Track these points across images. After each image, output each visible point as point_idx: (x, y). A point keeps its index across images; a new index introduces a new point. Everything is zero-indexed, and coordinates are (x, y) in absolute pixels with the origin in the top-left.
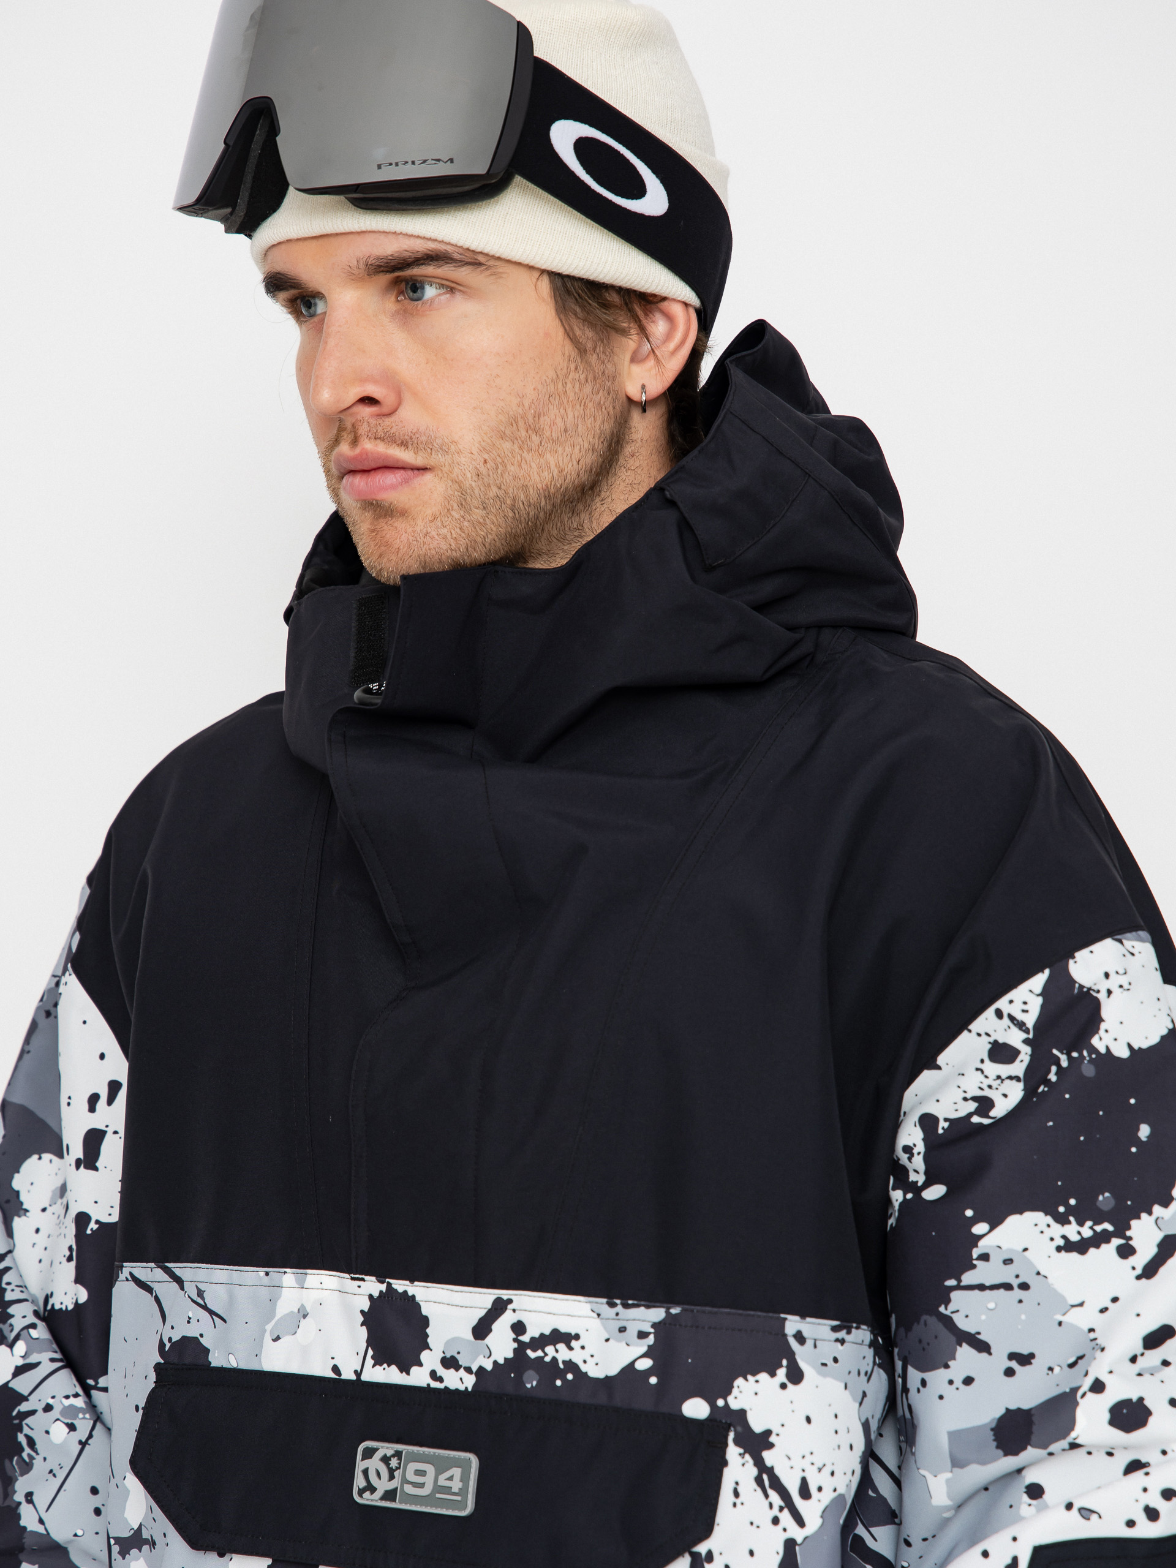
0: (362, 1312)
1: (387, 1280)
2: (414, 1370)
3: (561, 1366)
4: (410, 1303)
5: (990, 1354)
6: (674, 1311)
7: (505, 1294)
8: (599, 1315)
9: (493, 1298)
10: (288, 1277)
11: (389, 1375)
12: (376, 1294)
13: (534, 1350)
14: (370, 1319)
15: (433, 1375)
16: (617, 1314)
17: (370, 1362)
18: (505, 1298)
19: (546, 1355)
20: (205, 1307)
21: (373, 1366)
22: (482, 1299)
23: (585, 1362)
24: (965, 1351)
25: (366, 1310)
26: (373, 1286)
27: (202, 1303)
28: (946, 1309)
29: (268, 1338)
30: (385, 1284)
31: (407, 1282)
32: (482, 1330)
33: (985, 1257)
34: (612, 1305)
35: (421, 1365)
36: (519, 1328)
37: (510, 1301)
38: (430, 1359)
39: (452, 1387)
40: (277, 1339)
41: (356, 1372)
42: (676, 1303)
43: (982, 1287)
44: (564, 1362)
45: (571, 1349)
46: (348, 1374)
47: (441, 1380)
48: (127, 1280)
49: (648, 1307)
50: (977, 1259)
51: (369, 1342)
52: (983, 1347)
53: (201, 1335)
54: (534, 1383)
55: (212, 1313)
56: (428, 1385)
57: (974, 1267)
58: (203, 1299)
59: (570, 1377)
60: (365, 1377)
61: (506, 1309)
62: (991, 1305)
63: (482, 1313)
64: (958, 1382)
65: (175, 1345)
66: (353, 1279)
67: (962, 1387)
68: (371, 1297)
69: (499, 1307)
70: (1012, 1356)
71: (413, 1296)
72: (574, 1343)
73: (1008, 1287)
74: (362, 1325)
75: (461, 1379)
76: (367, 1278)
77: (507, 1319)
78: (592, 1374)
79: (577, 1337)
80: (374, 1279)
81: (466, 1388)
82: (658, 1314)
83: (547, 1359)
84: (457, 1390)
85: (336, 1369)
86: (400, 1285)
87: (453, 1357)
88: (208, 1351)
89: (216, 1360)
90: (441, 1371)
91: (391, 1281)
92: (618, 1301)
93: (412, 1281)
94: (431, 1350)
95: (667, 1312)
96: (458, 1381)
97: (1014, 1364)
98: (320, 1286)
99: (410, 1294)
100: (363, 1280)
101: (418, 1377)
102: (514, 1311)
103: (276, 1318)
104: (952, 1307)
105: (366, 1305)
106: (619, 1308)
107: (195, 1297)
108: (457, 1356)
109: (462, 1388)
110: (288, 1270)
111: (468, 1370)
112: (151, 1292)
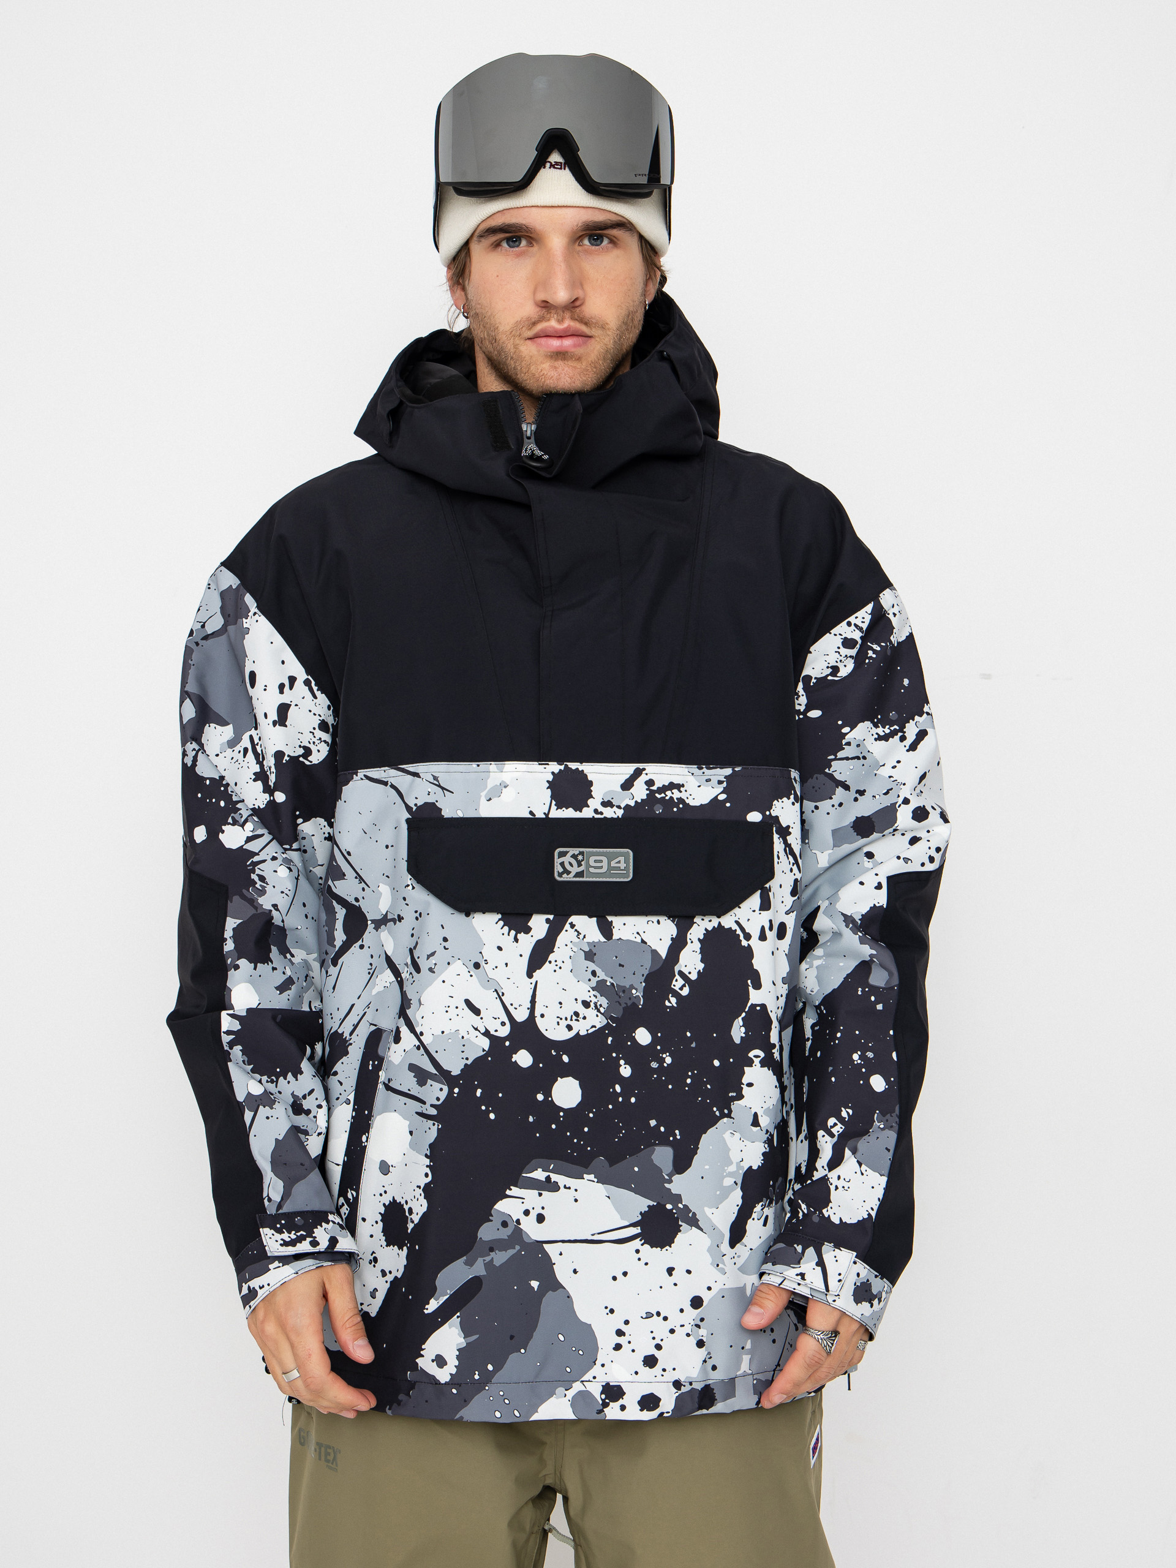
0: (548, 781)
1: (565, 763)
2: (585, 809)
3: (676, 801)
4: (582, 775)
5: (849, 791)
6: (736, 769)
7: (641, 766)
8: (693, 774)
9: (634, 768)
10: (493, 766)
11: (569, 813)
12: (556, 771)
13: (660, 794)
14: (552, 785)
15: (596, 811)
16: (703, 773)
17: (554, 807)
18: (641, 768)
19: (667, 796)
20: (439, 786)
21: (557, 809)
22: (628, 769)
23: (687, 798)
24: (840, 790)
25: (551, 780)
26: (555, 767)
27: (437, 783)
28: (830, 770)
29: (483, 800)
30: (563, 766)
31: (579, 764)
32: (627, 785)
33: (848, 744)
34: (700, 769)
35: (589, 807)
36: (650, 783)
37: (644, 769)
38: (594, 803)
39: (609, 816)
40: (490, 799)
41: (545, 813)
42: (739, 765)
43: (847, 759)
44: (677, 799)
45: (681, 792)
46: (540, 815)
47: (601, 813)
48: (362, 779)
49: (721, 768)
50: (845, 745)
51: (552, 797)
52: (847, 788)
53: (437, 801)
54: (661, 811)
55: (443, 789)
56: (593, 817)
57: (843, 749)
58: (438, 781)
59: (681, 806)
60: (550, 816)
61: (642, 773)
62: (850, 767)
63: (628, 776)
64: (836, 806)
65: (419, 808)
66: (539, 764)
67: (838, 808)
68: (553, 773)
69: (638, 773)
70: (858, 791)
71: (583, 771)
72: (682, 789)
73: (858, 758)
74: (547, 788)
75: (615, 812)
76: (550, 763)
77: (643, 778)
78: (691, 804)
79: (683, 786)
80: (556, 763)
81: (618, 816)
82: (728, 771)
83: (667, 798)
84: (612, 818)
85: (531, 813)
86: (573, 766)
87: (609, 801)
88: (441, 809)
89: (447, 813)
90: (601, 809)
91: (567, 763)
92: (704, 766)
93: (581, 763)
94: (594, 798)
95: (733, 770)
96: (609, 813)
97: (858, 795)
98: (516, 770)
99: (580, 770)
100: (548, 764)
101: (587, 813)
102: (647, 774)
103: (489, 787)
104: (832, 769)
105: (551, 778)
106: (705, 770)
107: (432, 781)
108: (612, 800)
109: (615, 816)
110: (492, 763)
111: (619, 807)
112: (385, 783)
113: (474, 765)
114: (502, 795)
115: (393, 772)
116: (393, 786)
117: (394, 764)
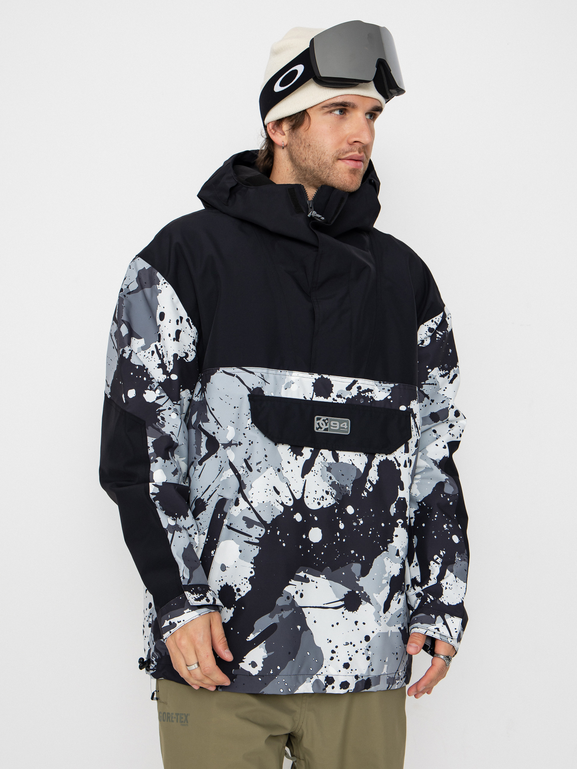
2: (329, 398)
4: (329, 381)
6: (396, 385)
7: (356, 379)
8: (377, 385)
9: (353, 380)
10: (288, 373)
11: (322, 399)
12: (317, 378)
13: (363, 394)
14: (314, 385)
15: (334, 399)
16: (381, 385)
17: (315, 395)
19: (366, 395)
20: (264, 379)
21: (316, 397)
22: (350, 380)
23: (374, 397)
25: (314, 382)
26: (317, 376)
28: (422, 389)
29: (283, 389)
30: (321, 376)
31: (327, 375)
32: (349, 388)
34: (380, 383)
35: (331, 397)
36: (359, 388)
37: (357, 381)
38: (333, 395)
39: (339, 402)
40: (286, 389)
41: (310, 398)
42: (397, 383)
43: (429, 384)
44: (370, 396)
45: (372, 393)
46: (308, 398)
47: (336, 400)
48: (221, 372)
49: (389, 384)
50: (429, 377)
51: (314, 390)
52: (428, 398)
53: (262, 387)
54: (363, 402)
55: (265, 381)
56: (333, 402)
57: (428, 379)
58: (263, 377)
59: (371, 400)
60: (313, 400)
61: (356, 383)
63: (349, 384)
65: (254, 389)
66: (309, 374)
68: (315, 379)
69: (354, 382)
71: (329, 379)
73: (433, 384)
74: (312, 386)
75: (342, 400)
76: (314, 374)
77: (356, 385)
78: (376, 400)
79: (373, 391)
80: (317, 374)
81: (344, 403)
82: (392, 385)
85: (304, 397)
86: (325, 376)
88: (264, 391)
89: (266, 393)
90: (336, 398)
91: (323, 375)
92: (382, 382)
93: (329, 375)
94: (333, 393)
95: (394, 385)
97: (431, 402)
98: (298, 376)
101: (330, 400)
102: (358, 383)
103: (286, 383)
106: (382, 384)
107: (261, 377)
108: (341, 395)
109: (342, 403)
110: (288, 371)
111: (344, 398)
112: (233, 375)
113: (279, 371)
114: (291, 387)
115: (238, 370)
116: (238, 377)
117: (239, 366)
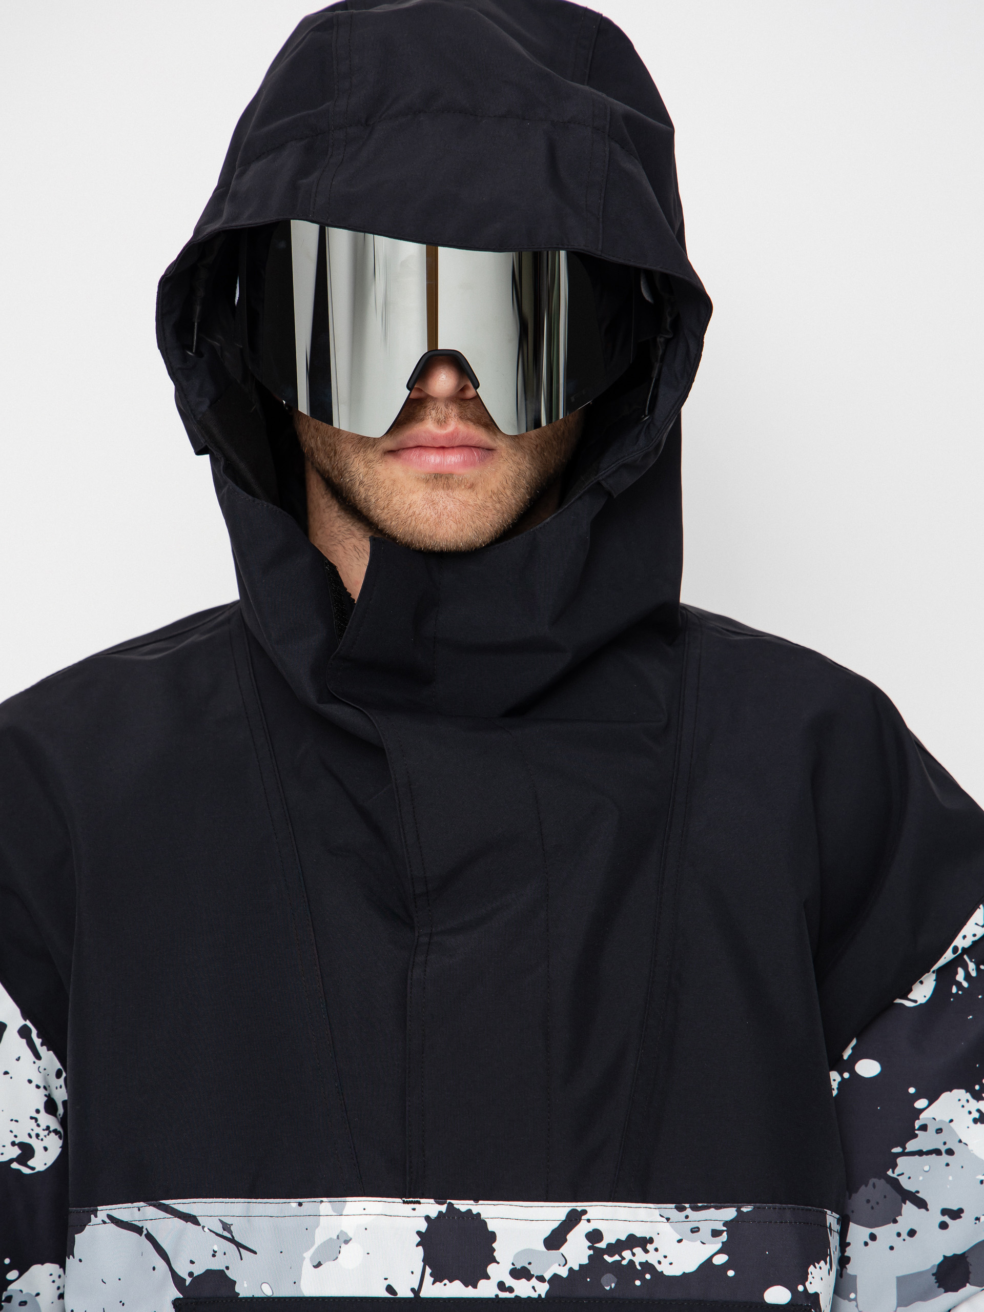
0: (419, 1233)
1: (448, 1201)
2: (482, 1283)
3: (639, 1268)
4: (477, 1222)
5: (927, 1210)
6: (744, 1210)
7: (579, 1206)
8: (668, 1219)
9: (567, 1210)
10: (325, 1206)
11: (455, 1289)
12: (433, 1215)
13: (611, 1256)
14: (425, 1239)
15: (501, 1286)
16: (687, 1217)
17: (428, 1279)
18: (579, 1209)
19: (623, 1258)
20: (232, 1240)
21: (433, 1284)
22: (557, 1212)
23: (659, 1262)
24: (908, 1208)
25: (424, 1231)
26: (431, 1208)
27: (229, 1236)
28: (893, 1173)
29: (307, 1266)
30: (446, 1206)
31: (472, 1202)
32: (555, 1240)
33: (924, 1128)
34: (681, 1209)
35: (488, 1278)
36: (594, 1236)
37: (584, 1212)
38: (498, 1272)
39: (524, 1295)
40: (319, 1265)
41: (413, 1290)
42: (748, 1202)
43: (920, 1153)
44: (640, 1264)
45: (646, 1251)
46: (404, 1292)
47: (511, 1290)
48: (104, 1222)
49: (717, 1208)
50: (919, 1129)
51: (426, 1261)
52: (921, 1204)
53: (227, 1268)
54: (613, 1285)
55: (239, 1245)
56: (497, 1296)
57: (916, 1136)
58: (230, 1232)
59: (648, 1276)
60: (424, 1294)
61: (580, 1220)
62: (927, 1168)
63: (556, 1225)
64: (904, 1235)
65: (198, 1280)
66: (404, 1202)
67: (907, 1238)
68: (427, 1218)
69: (574, 1219)
70: (945, 1212)
71: (479, 1214)
72: (649, 1247)
73: (938, 1152)
74: (417, 1245)
75: (533, 1288)
76: (422, 1200)
77: (583, 1228)
78: (666, 1273)
79: (651, 1241)
80: (432, 1201)
81: (540, 1295)
82: (730, 1213)
83: (624, 1263)
84: (529, 1298)
85: (390, 1289)
86: (462, 1205)
87: (524, 1268)
88: (235, 1282)
89: (244, 1289)
90: (509, 1281)
91: (453, 1202)
92: (687, 1205)
93: (476, 1200)
94: (498, 1263)
95: (739, 1211)
96: (524, 1289)
97: (946, 1219)
98: (365, 1212)
99: (475, 1212)
100: (419, 1203)
101: (486, 1289)
102: (589, 1221)
103: (316, 1246)
104: (897, 1171)
105: (423, 1226)
106: (688, 1211)
107: (220, 1231)
108: (529, 1267)
109: (535, 1295)
110: (324, 1199)
111: (541, 1279)
112: (138, 1230)
113: (293, 1203)
114: (340, 1256)
115: (150, 1211)
116: (149, 1237)
117: (153, 1197)
